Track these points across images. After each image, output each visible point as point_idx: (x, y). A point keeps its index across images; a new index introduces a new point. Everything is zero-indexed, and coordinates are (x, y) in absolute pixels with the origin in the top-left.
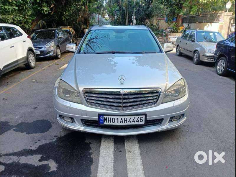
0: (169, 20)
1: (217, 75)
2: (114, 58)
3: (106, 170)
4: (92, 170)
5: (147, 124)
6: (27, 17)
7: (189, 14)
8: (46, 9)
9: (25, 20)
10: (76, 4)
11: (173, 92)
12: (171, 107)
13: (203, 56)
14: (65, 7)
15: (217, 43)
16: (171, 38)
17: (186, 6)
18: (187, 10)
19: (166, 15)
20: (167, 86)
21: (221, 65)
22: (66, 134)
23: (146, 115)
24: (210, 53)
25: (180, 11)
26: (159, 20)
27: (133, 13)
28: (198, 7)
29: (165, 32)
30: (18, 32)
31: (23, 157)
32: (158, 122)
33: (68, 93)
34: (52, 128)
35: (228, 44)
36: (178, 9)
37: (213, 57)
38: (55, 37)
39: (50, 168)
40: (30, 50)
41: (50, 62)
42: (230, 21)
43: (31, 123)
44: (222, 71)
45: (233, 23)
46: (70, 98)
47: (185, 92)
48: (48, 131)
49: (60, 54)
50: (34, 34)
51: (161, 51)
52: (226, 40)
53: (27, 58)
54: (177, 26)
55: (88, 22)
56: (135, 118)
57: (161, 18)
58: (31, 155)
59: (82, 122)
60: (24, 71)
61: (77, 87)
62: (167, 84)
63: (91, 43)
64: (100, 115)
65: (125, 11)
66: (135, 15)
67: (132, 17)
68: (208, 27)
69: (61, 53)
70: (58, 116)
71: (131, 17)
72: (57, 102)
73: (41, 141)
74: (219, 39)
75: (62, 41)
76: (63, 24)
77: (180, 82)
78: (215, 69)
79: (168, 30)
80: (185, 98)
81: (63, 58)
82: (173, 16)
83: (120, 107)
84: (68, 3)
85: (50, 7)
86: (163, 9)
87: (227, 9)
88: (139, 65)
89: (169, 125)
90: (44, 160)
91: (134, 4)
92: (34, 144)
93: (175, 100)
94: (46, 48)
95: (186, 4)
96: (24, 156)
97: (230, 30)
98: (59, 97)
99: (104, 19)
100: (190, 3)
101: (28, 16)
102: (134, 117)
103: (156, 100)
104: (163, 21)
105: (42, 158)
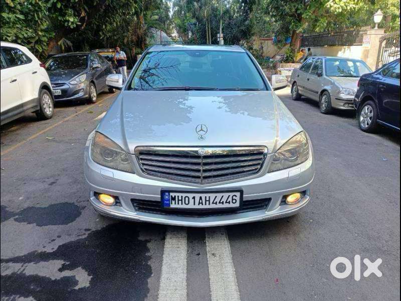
0: (279, 41)
1: (359, 131)
2: (187, 100)
3: (174, 286)
4: (149, 286)
5: (245, 207)
6: (40, 33)
7: (313, 31)
8: (72, 20)
9: (37, 38)
10: (123, 13)
11: (288, 155)
12: (285, 178)
13: (336, 99)
14: (105, 17)
15: (359, 78)
16: (282, 71)
17: (307, 17)
18: (309, 25)
19: (273, 32)
20: (278, 143)
21: (367, 115)
22: (105, 226)
23: (241, 192)
24: (349, 94)
25: (297, 26)
26: (263, 41)
27: (219, 29)
28: (327, 19)
29: (272, 62)
30: (24, 57)
31: (30, 264)
32: (261, 203)
33: (108, 155)
34: (81, 216)
35: (378, 78)
36: (294, 22)
37: (353, 102)
38: (87, 67)
39: (76, 283)
40: (44, 87)
41: (78, 108)
42: (381, 42)
43: (45, 208)
44: (368, 124)
45: (385, 47)
46: (112, 164)
47: (308, 153)
48: (75, 222)
49: (95, 95)
50: (51, 60)
51: (267, 88)
52: (375, 72)
53: (39, 100)
54: (293, 51)
55: (143, 43)
56: (223, 196)
57: (266, 37)
58: (45, 261)
59: (133, 204)
60: (33, 123)
61: (126, 144)
62: (276, 141)
63: (148, 76)
64: (164, 192)
65: (205, 25)
66: (223, 32)
67: (218, 35)
68: (344, 52)
69: (96, 93)
70: (92, 193)
71: (216, 36)
72: (92, 170)
73: (62, 236)
74: (363, 72)
75: (99, 73)
76: (102, 46)
77: (298, 138)
78: (357, 122)
79: (278, 57)
80: (308, 164)
81: (100, 102)
82: (285, 35)
83: (199, 177)
84: (110, 11)
85: (79, 15)
86: (269, 23)
87: (375, 24)
88: (230, 111)
89: (280, 209)
90: (68, 269)
91: (221, 13)
92: (50, 243)
93: (290, 168)
94: (71, 84)
95: (308, 15)
96: (32, 263)
97: (381, 57)
98: (95, 162)
99: (169, 39)
100: (314, 12)
101: (42, 31)
102: (221, 194)
103: (259, 167)
104: (270, 42)
105: (63, 265)
